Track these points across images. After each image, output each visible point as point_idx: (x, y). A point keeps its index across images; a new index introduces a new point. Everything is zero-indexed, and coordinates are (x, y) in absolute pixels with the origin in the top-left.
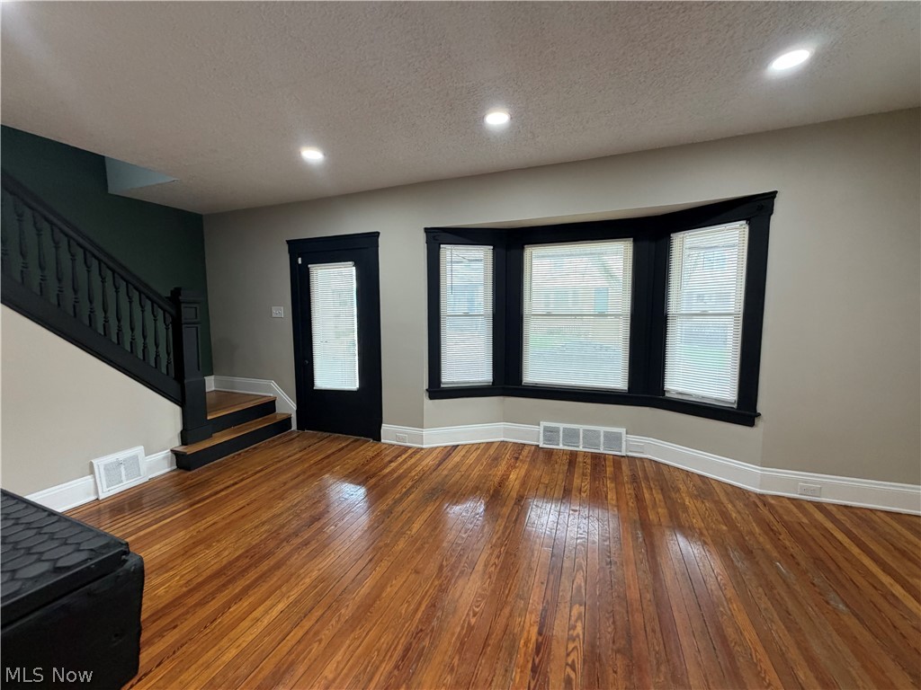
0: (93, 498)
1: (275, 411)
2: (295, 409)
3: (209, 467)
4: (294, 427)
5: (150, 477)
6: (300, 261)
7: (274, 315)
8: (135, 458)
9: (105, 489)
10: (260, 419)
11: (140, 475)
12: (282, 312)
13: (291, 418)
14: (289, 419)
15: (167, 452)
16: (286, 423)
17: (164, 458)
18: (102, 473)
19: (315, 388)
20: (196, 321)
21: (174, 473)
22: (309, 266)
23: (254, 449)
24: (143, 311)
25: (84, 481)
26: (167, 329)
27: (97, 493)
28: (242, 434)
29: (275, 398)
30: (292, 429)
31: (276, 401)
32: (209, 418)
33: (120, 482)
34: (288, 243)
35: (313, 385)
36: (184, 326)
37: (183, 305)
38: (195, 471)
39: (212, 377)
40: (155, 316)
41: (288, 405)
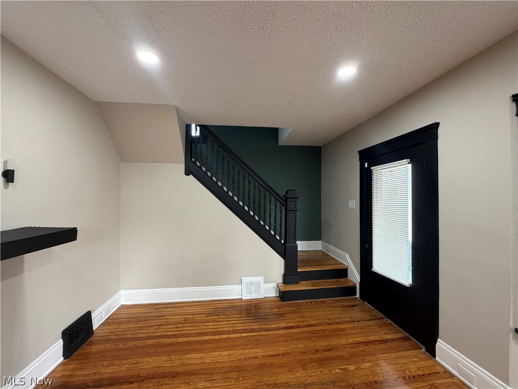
0: (240, 297)
1: (346, 277)
2: (359, 281)
3: (291, 304)
4: (358, 296)
5: (266, 296)
6: (366, 165)
7: (350, 207)
8: (259, 282)
9: (245, 295)
10: (334, 280)
11: (260, 293)
12: (354, 204)
13: (355, 287)
15: (274, 285)
16: (350, 290)
17: (273, 288)
18: (245, 286)
19: (373, 270)
20: (295, 209)
21: (276, 299)
22: (372, 168)
23: (323, 302)
24: (270, 203)
25: (238, 287)
26: (281, 213)
27: (242, 295)
28: (315, 288)
29: (348, 267)
30: (357, 296)
31: (348, 270)
32: (298, 270)
33: (252, 294)
34: (359, 152)
35: (372, 267)
36: (288, 212)
37: (288, 200)
38: (283, 303)
39: (320, 242)
40: (276, 206)
41: (355, 276)
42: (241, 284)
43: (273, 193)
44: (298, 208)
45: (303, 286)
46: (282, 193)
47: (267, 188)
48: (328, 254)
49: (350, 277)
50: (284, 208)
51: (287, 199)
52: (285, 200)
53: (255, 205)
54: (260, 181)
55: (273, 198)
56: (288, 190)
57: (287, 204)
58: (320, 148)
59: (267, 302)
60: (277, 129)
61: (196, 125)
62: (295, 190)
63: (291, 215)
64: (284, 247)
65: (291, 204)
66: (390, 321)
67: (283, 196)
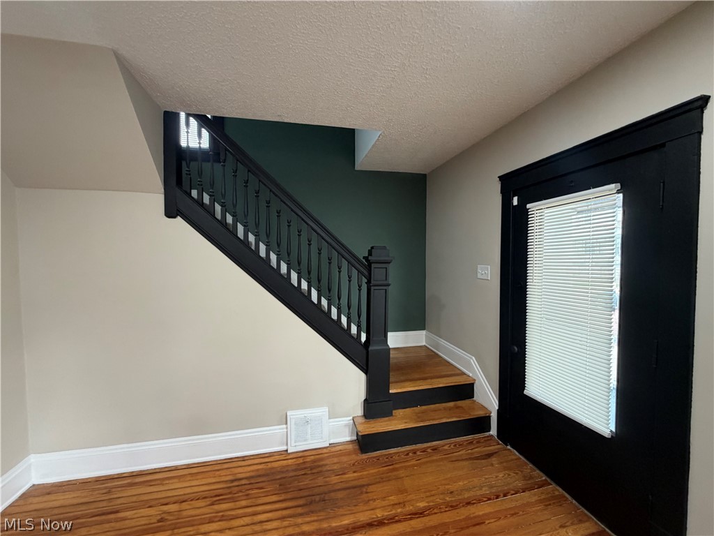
0: (284, 448)
1: (473, 397)
2: (497, 408)
3: (378, 458)
4: (494, 431)
5: (332, 442)
6: (515, 201)
7: (479, 276)
8: (320, 418)
9: (293, 444)
10: (451, 404)
11: (322, 438)
12: (489, 272)
14: (488, 418)
15: (347, 420)
16: (480, 424)
17: (346, 425)
18: (293, 426)
19: (525, 392)
20: (385, 282)
21: (350, 447)
22: (528, 206)
23: (435, 449)
24: (340, 272)
25: (279, 430)
26: (360, 290)
27: (287, 444)
28: (422, 424)
29: (475, 380)
30: (491, 433)
31: (475, 385)
32: (391, 391)
33: (305, 440)
34: (501, 178)
35: (523, 387)
36: (372, 288)
37: (373, 265)
38: (365, 456)
39: (424, 332)
40: (350, 277)
41: (488, 397)
42: (286, 424)
43: (345, 252)
44: (390, 281)
45: (399, 421)
46: (361, 253)
47: (333, 243)
48: (437, 354)
49: (478, 396)
50: (365, 280)
51: (370, 263)
52: (367, 266)
53: (311, 276)
54: (319, 230)
55: (345, 263)
56: (372, 248)
57: (370, 274)
58: (425, 176)
59: (333, 456)
60: (353, 130)
61: (188, 115)
62: (384, 248)
63: (377, 294)
64: (365, 352)
65: (377, 273)
66: (560, 490)
67: (364, 258)
